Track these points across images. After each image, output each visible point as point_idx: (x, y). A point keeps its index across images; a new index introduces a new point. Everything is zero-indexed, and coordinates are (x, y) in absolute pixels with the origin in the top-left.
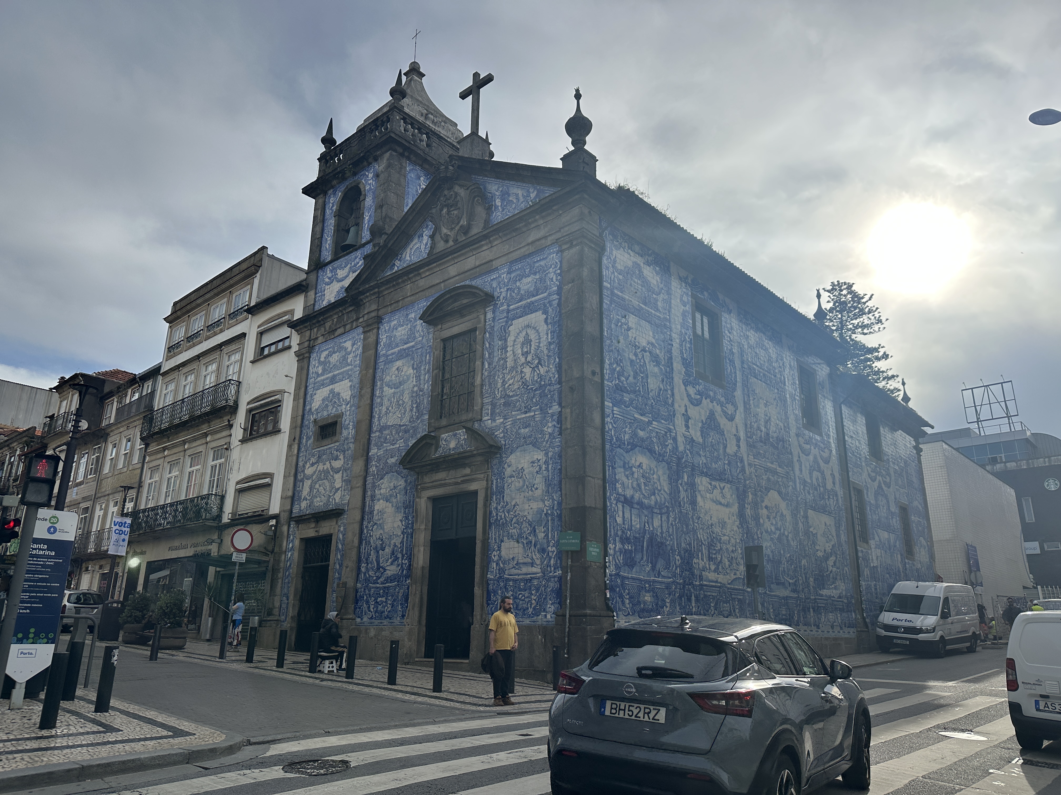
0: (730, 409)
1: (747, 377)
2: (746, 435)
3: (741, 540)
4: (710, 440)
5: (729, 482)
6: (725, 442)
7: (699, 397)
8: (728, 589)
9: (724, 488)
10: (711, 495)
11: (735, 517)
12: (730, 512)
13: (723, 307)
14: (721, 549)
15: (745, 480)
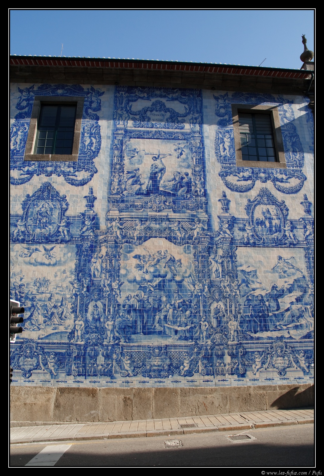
0: (81, 175)
1: (122, 141)
2: (110, 193)
3: (76, 295)
4: (38, 209)
5: (62, 241)
6: (64, 206)
7: (26, 176)
8: (38, 343)
9: (52, 249)
10: (27, 259)
11: (68, 274)
12: (59, 270)
13: (88, 93)
14: (33, 306)
15: (96, 236)
